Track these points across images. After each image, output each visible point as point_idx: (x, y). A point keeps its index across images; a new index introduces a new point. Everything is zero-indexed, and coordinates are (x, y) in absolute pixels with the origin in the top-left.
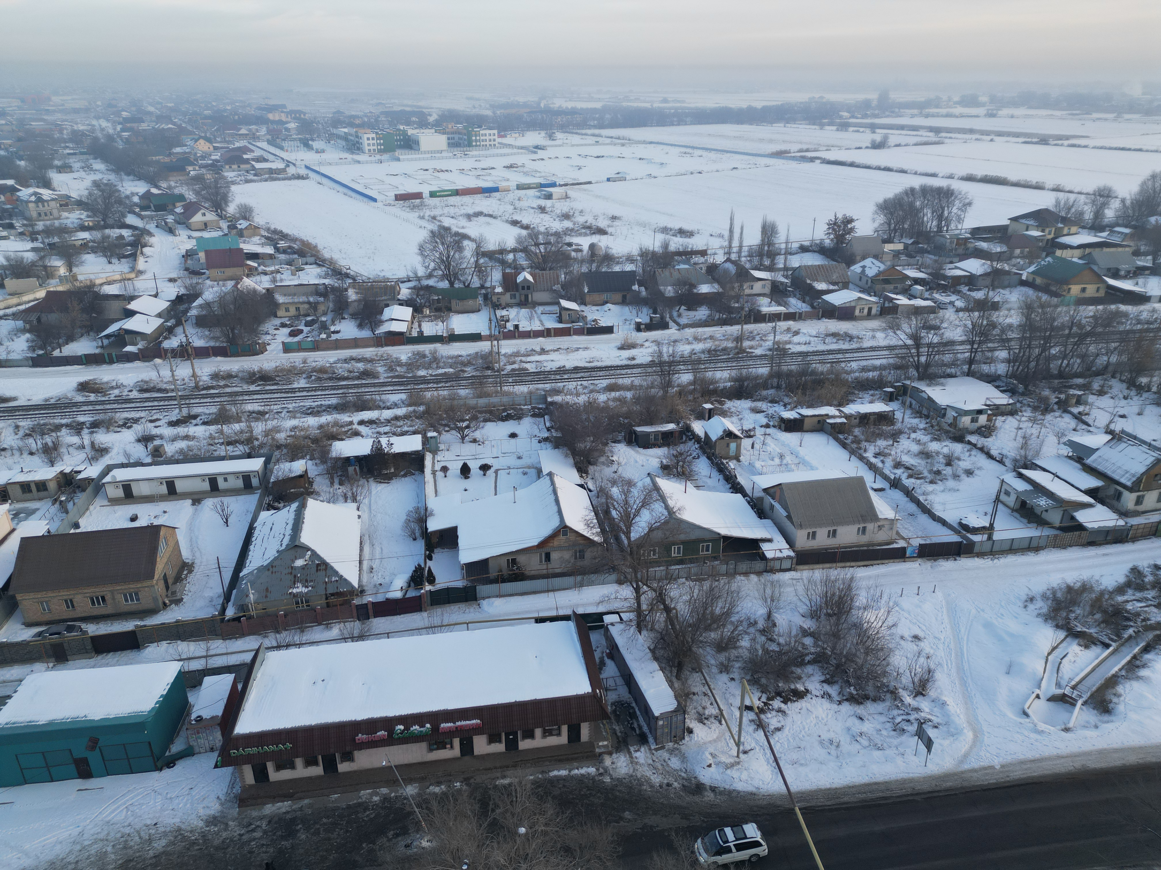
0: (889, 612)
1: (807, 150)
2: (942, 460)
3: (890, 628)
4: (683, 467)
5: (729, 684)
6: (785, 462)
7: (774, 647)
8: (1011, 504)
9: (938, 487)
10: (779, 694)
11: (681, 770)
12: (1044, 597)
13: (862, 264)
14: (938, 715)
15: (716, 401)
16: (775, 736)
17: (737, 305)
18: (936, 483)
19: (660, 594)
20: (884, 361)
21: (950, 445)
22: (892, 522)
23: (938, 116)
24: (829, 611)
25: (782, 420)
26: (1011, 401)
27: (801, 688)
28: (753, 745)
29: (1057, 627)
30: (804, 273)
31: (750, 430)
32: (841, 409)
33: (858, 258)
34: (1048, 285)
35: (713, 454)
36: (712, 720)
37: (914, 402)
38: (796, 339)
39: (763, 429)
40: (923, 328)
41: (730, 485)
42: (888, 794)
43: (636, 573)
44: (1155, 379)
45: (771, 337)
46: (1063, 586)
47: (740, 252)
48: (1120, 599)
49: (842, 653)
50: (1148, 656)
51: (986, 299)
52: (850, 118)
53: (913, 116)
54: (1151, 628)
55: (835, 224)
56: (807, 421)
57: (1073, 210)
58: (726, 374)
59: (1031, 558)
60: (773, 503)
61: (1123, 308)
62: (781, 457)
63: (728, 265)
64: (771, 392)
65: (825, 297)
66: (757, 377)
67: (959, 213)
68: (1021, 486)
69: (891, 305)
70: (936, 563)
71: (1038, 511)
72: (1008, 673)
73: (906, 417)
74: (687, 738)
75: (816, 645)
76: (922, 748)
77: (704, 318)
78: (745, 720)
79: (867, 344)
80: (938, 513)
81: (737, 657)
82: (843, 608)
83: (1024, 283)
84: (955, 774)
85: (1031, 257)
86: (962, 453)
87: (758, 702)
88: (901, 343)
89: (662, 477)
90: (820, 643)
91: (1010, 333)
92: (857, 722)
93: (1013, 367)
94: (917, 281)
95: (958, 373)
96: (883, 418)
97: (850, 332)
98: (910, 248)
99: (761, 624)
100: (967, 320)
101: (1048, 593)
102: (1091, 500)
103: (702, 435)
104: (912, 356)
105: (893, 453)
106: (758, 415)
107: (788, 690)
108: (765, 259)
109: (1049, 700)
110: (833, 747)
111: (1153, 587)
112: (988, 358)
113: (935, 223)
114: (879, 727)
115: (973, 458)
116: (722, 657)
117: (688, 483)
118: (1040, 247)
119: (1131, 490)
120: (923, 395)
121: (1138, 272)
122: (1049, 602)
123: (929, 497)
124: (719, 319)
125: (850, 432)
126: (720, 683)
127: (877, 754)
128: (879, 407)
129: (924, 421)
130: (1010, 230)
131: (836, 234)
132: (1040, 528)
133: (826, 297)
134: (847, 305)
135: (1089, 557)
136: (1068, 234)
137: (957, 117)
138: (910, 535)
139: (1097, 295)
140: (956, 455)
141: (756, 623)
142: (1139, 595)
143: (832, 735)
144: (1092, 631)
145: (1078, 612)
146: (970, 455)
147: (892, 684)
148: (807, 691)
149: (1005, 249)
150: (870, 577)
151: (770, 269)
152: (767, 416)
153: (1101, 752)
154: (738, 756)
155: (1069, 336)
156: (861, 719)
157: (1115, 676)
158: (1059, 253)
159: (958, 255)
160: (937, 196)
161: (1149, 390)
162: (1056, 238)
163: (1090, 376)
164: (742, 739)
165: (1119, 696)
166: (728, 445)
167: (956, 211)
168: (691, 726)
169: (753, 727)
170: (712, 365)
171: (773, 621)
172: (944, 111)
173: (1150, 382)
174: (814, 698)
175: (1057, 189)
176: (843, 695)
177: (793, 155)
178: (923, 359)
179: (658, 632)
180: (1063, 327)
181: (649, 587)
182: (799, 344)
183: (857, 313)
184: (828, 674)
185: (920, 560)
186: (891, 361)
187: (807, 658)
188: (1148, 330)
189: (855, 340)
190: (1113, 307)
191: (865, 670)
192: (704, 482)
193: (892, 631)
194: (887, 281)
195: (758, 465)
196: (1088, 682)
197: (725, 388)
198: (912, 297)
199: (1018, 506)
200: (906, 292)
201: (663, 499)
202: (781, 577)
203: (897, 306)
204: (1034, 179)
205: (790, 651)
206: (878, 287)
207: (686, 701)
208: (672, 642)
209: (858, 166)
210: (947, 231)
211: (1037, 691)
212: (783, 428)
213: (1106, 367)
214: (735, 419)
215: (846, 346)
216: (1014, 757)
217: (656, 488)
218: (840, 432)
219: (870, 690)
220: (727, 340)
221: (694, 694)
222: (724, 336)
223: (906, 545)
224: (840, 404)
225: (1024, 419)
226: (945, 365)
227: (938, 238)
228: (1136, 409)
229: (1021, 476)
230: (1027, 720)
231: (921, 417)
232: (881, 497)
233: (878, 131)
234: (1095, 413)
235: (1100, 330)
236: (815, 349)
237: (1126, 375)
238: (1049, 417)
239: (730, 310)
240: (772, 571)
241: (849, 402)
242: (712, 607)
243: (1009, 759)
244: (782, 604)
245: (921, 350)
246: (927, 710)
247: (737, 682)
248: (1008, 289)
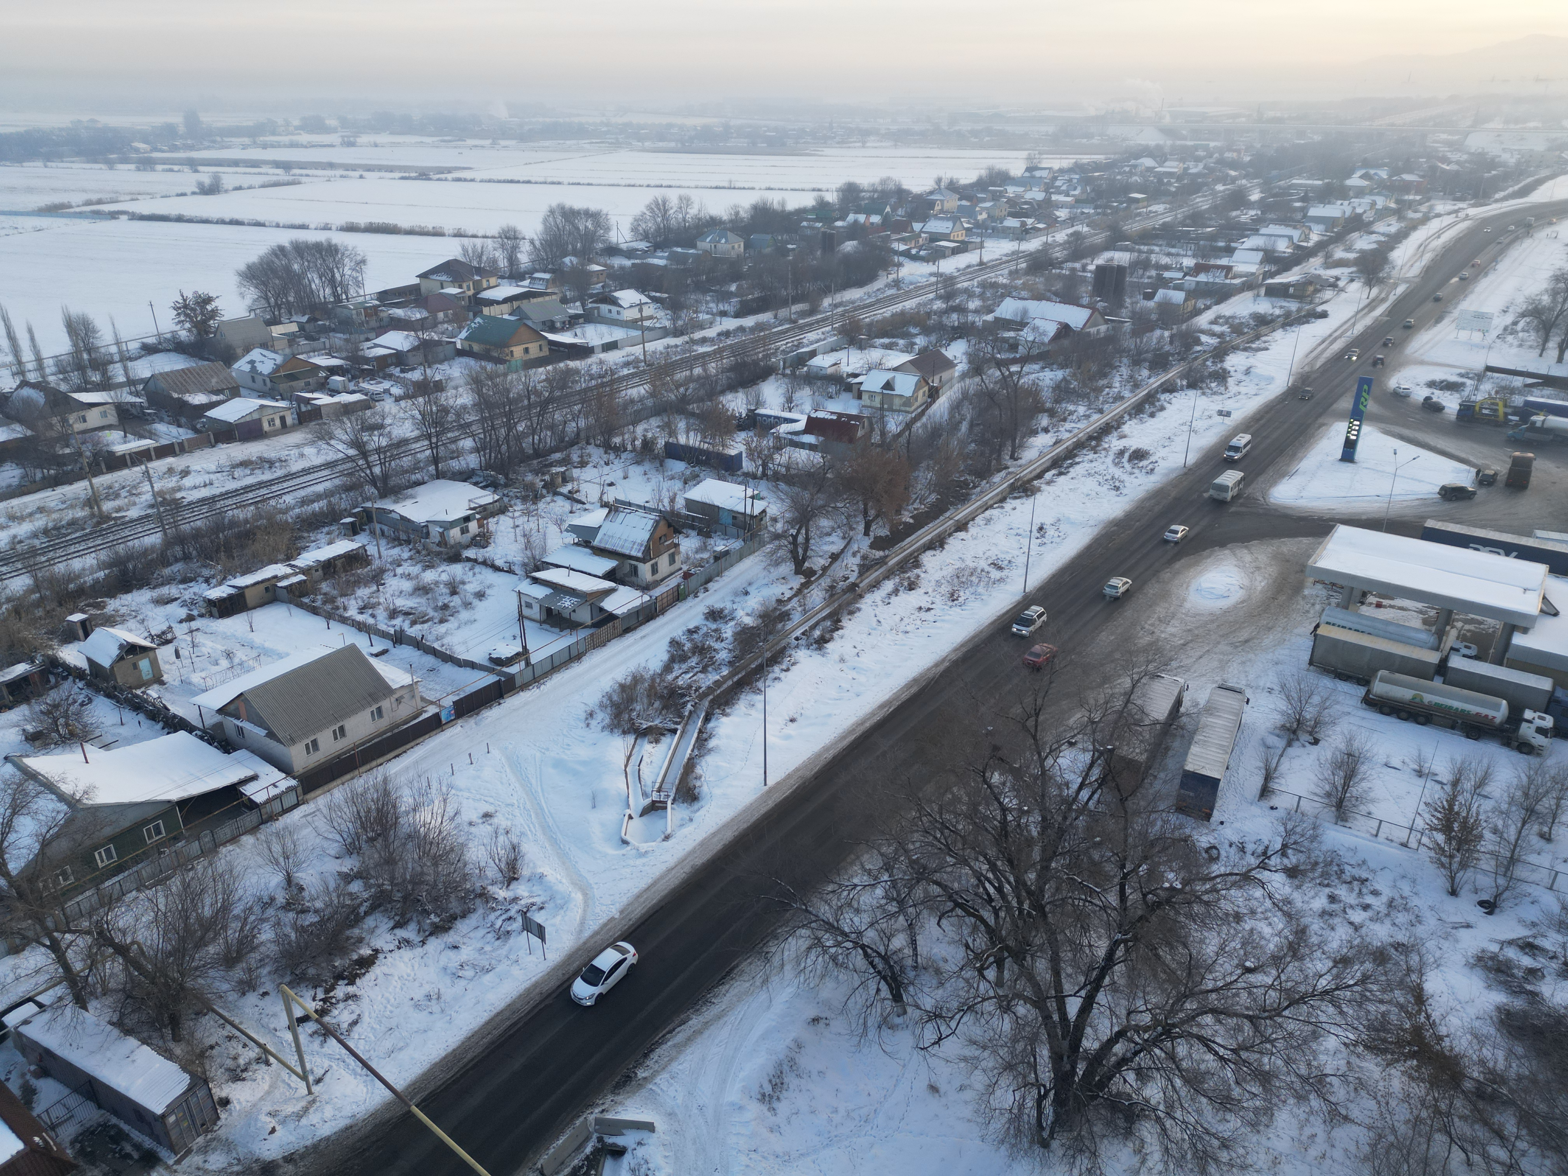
0: (445, 800)
1: (100, 202)
2: (445, 590)
3: (452, 819)
4: (67, 725)
5: (261, 1004)
6: (236, 661)
7: (311, 919)
8: (537, 616)
9: (452, 624)
10: (339, 977)
11: (230, 1165)
12: (602, 706)
13: (248, 358)
14: (540, 893)
15: (88, 605)
16: (352, 1034)
17: (67, 451)
18: (447, 621)
19: (101, 933)
20: (328, 485)
21: (447, 568)
22: (411, 687)
23: (279, 146)
24: (370, 834)
25: (210, 603)
26: (497, 497)
27: (366, 952)
28: (326, 1063)
29: (624, 733)
30: (162, 384)
31: (164, 633)
32: (293, 563)
33: (239, 351)
34: (488, 351)
35: (115, 688)
36: (255, 1066)
37: (385, 528)
38: (188, 482)
39: (184, 625)
40: (363, 429)
41: (161, 724)
42: (515, 1017)
43: (40, 921)
44: (626, 436)
45: (146, 487)
46: (616, 687)
47: (40, 367)
48: (670, 677)
49: (404, 880)
50: (711, 725)
51: (426, 378)
52: (152, 151)
53: (245, 147)
54: (704, 695)
55: (186, 306)
56: (248, 594)
57: (484, 258)
58: (90, 561)
59: (576, 669)
60: (240, 724)
61: (572, 364)
62: (229, 655)
63: (26, 392)
64: (177, 567)
65: (209, 414)
66: (145, 552)
67: (354, 274)
68: (540, 592)
69: (309, 408)
70: (480, 717)
71: (566, 614)
72: (594, 807)
73: (382, 549)
74: (223, 1116)
75: (367, 887)
76: (535, 940)
77: (15, 482)
78: (303, 1038)
79: (296, 467)
80: (462, 657)
81: (261, 961)
82: (387, 822)
83: (461, 353)
84: (578, 949)
85: (459, 320)
86: (464, 574)
87: (314, 1004)
88: (341, 455)
89: (35, 754)
90: (372, 881)
91: (467, 416)
92: (452, 954)
93: (484, 456)
94: (333, 371)
95: (426, 478)
96: (354, 559)
97: (265, 455)
98: (307, 326)
99: (281, 899)
100: (413, 409)
101: (605, 700)
102: (611, 584)
103: (83, 664)
104: (362, 470)
105: (382, 600)
106: (169, 606)
107: (350, 965)
108: (90, 372)
109: (641, 816)
110: (434, 1002)
111: (694, 653)
112: (453, 452)
113: (328, 291)
114: (479, 945)
115: (478, 576)
116: (238, 973)
117: (88, 747)
118: (464, 307)
119: (643, 560)
120: (393, 515)
121: (572, 322)
122: (609, 709)
123: (445, 641)
124: (44, 478)
125: (316, 591)
126: (247, 1010)
127: (488, 978)
128: (343, 546)
129: (406, 549)
130: (423, 289)
131: (192, 321)
132: (574, 633)
133: (212, 413)
134: (248, 419)
135: (629, 646)
136: (489, 288)
137: (306, 147)
138: (438, 695)
139: (542, 354)
140: (458, 579)
141: (272, 899)
142: (684, 666)
143: (427, 988)
144: (657, 722)
145: (638, 708)
146: (474, 574)
147: (479, 884)
148: (376, 951)
149: (425, 314)
150: (407, 768)
151: (106, 385)
152: (184, 604)
153: (702, 844)
154: (310, 1093)
155: (530, 406)
156: (456, 947)
157: (690, 759)
158: (486, 311)
159: (373, 329)
160: (318, 256)
161: (625, 450)
162: (478, 293)
163: (566, 448)
164: (308, 1066)
165: (698, 778)
166: (135, 666)
167: (349, 272)
168: (223, 1094)
169: (318, 1040)
170: (60, 552)
171: (297, 884)
172: (285, 139)
173: (623, 440)
174: (388, 955)
175: (459, 235)
176: (424, 931)
177: (78, 210)
178: (377, 470)
179: (116, 991)
180: (519, 398)
181: (74, 932)
182: (195, 487)
183: (266, 427)
184: (396, 915)
185: (460, 722)
186: (337, 482)
187: (362, 910)
188: (603, 385)
189: (277, 464)
190: (562, 365)
191: (440, 886)
192: (114, 735)
193: (456, 822)
194: (292, 377)
195: (196, 678)
196: (669, 779)
197: (97, 582)
198: (333, 392)
199: (544, 617)
200: (323, 386)
201: (49, 787)
202: (288, 821)
203: (318, 408)
204: (429, 223)
205: (336, 913)
206: (283, 386)
207: (202, 1064)
208: (148, 994)
209: (190, 221)
210: (347, 299)
211: (628, 812)
212: (217, 615)
213: (578, 434)
214: (132, 624)
215: (267, 476)
216: (629, 895)
217: (31, 775)
218: (303, 595)
219: (455, 906)
220: (72, 507)
221: (212, 1047)
222: (63, 502)
223: (437, 710)
224: (289, 558)
225: (517, 514)
226: (407, 472)
227: (339, 310)
228: (620, 474)
229: (536, 581)
230: (629, 848)
231: (401, 545)
232: (387, 662)
233: (201, 168)
234: (584, 487)
235: (557, 393)
236: (223, 490)
237: (600, 439)
238: (541, 505)
239: (59, 461)
240: (272, 818)
241: (299, 551)
242: (196, 911)
243: (624, 900)
244: (301, 856)
245: (371, 459)
246: (526, 894)
247: (273, 994)
248: (446, 363)
